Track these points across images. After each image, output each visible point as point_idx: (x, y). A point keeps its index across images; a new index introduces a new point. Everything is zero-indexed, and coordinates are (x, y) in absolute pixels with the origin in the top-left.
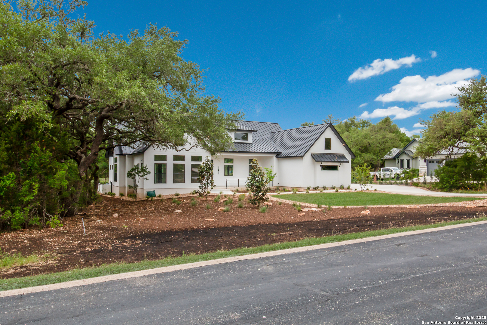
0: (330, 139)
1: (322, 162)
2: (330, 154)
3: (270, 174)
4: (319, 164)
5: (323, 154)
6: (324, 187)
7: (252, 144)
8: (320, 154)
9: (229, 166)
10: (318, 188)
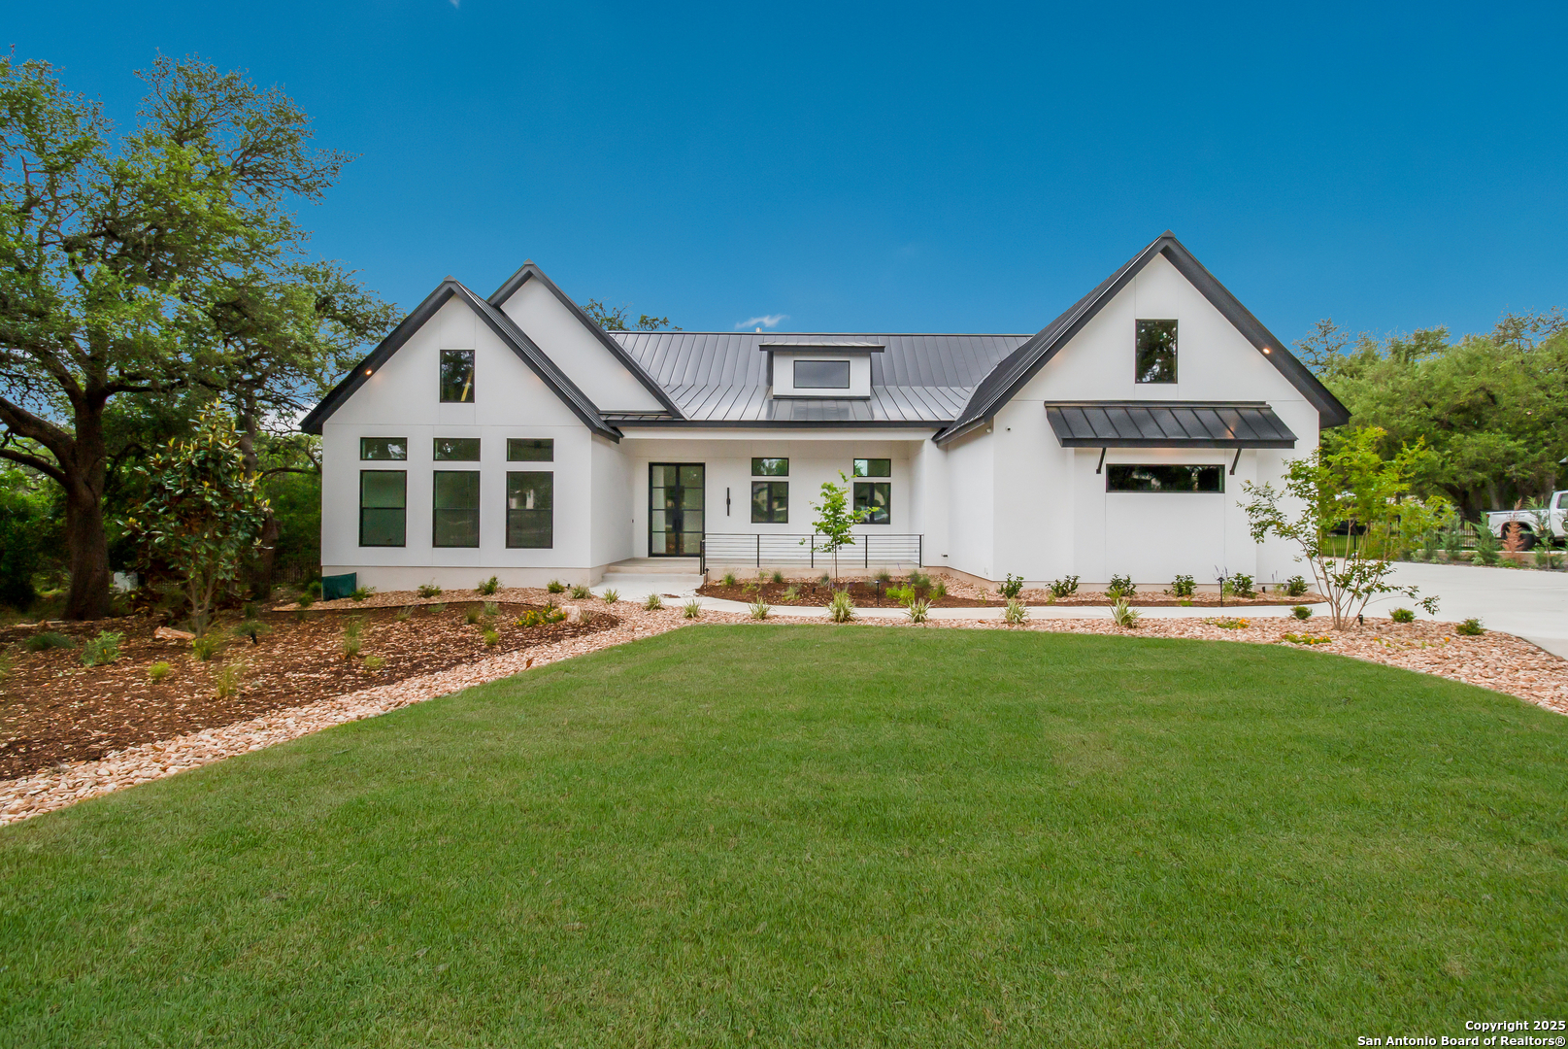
0: (1170, 326)
1: (1105, 443)
2: (1171, 406)
3: (836, 511)
4: (1091, 458)
5: (1126, 405)
6: (1116, 583)
7: (865, 399)
8: (1104, 406)
9: (770, 484)
10: (1075, 586)
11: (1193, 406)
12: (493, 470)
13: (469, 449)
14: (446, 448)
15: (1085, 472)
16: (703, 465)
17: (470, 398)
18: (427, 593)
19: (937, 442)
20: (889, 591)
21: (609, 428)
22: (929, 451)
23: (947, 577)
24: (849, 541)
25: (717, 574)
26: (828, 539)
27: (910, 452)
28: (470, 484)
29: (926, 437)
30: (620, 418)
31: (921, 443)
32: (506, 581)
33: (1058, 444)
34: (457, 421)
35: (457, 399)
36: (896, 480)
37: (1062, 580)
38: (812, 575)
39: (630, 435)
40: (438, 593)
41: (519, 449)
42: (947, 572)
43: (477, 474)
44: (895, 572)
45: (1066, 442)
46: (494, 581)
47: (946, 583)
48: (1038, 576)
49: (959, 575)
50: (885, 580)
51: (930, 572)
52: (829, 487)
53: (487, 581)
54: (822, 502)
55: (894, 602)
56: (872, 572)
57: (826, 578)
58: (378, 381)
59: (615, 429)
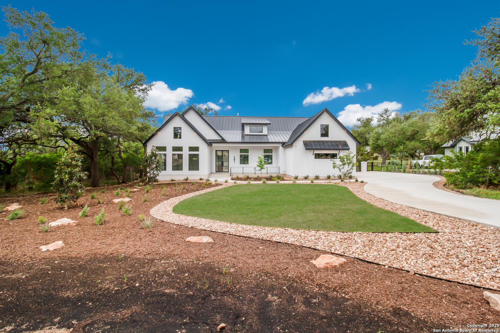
0: (328, 126)
1: (314, 149)
2: (327, 142)
3: (261, 162)
4: (312, 152)
5: (319, 142)
6: (316, 177)
7: (266, 135)
8: (314, 142)
9: (244, 155)
10: (308, 177)
11: (331, 142)
12: (186, 154)
13: (180, 149)
14: (175, 149)
15: (310, 155)
16: (228, 151)
17: (180, 138)
18: (172, 181)
19: (283, 147)
20: (272, 179)
21: (210, 143)
22: (281, 148)
23: (285, 176)
24: (264, 169)
25: (235, 176)
26: (260, 168)
27: (277, 148)
28: (180, 156)
29: (280, 145)
30: (212, 141)
31: (279, 147)
32: (190, 178)
33: (305, 149)
34: (177, 143)
35: (177, 138)
36: (274, 154)
37: (306, 176)
38: (256, 176)
39: (214, 145)
40: (175, 180)
41: (191, 149)
42: (285, 175)
43: (182, 154)
44: (274, 175)
45: (306, 149)
46: (187, 178)
47: (284, 177)
48: (301, 175)
49: (287, 176)
50: (271, 177)
51: (281, 175)
52: (259, 157)
53: (186, 178)
54: (258, 160)
55: (273, 180)
56: (268, 175)
57: (258, 177)
58: (160, 134)
59: (211, 144)
